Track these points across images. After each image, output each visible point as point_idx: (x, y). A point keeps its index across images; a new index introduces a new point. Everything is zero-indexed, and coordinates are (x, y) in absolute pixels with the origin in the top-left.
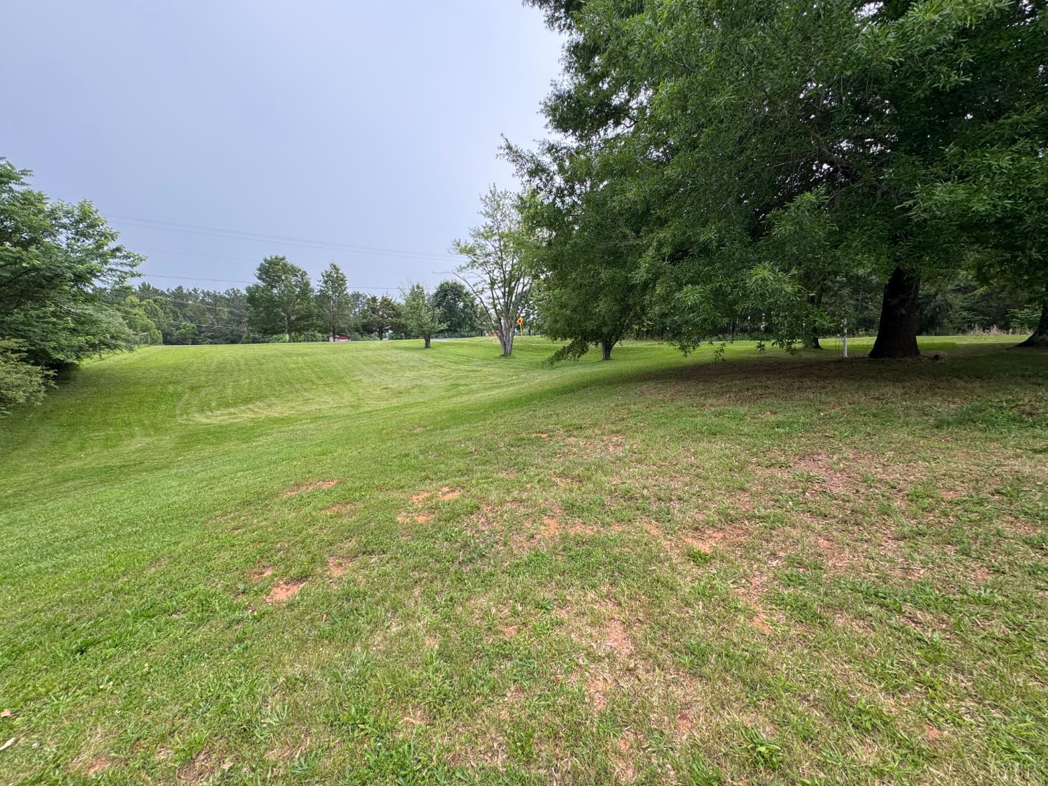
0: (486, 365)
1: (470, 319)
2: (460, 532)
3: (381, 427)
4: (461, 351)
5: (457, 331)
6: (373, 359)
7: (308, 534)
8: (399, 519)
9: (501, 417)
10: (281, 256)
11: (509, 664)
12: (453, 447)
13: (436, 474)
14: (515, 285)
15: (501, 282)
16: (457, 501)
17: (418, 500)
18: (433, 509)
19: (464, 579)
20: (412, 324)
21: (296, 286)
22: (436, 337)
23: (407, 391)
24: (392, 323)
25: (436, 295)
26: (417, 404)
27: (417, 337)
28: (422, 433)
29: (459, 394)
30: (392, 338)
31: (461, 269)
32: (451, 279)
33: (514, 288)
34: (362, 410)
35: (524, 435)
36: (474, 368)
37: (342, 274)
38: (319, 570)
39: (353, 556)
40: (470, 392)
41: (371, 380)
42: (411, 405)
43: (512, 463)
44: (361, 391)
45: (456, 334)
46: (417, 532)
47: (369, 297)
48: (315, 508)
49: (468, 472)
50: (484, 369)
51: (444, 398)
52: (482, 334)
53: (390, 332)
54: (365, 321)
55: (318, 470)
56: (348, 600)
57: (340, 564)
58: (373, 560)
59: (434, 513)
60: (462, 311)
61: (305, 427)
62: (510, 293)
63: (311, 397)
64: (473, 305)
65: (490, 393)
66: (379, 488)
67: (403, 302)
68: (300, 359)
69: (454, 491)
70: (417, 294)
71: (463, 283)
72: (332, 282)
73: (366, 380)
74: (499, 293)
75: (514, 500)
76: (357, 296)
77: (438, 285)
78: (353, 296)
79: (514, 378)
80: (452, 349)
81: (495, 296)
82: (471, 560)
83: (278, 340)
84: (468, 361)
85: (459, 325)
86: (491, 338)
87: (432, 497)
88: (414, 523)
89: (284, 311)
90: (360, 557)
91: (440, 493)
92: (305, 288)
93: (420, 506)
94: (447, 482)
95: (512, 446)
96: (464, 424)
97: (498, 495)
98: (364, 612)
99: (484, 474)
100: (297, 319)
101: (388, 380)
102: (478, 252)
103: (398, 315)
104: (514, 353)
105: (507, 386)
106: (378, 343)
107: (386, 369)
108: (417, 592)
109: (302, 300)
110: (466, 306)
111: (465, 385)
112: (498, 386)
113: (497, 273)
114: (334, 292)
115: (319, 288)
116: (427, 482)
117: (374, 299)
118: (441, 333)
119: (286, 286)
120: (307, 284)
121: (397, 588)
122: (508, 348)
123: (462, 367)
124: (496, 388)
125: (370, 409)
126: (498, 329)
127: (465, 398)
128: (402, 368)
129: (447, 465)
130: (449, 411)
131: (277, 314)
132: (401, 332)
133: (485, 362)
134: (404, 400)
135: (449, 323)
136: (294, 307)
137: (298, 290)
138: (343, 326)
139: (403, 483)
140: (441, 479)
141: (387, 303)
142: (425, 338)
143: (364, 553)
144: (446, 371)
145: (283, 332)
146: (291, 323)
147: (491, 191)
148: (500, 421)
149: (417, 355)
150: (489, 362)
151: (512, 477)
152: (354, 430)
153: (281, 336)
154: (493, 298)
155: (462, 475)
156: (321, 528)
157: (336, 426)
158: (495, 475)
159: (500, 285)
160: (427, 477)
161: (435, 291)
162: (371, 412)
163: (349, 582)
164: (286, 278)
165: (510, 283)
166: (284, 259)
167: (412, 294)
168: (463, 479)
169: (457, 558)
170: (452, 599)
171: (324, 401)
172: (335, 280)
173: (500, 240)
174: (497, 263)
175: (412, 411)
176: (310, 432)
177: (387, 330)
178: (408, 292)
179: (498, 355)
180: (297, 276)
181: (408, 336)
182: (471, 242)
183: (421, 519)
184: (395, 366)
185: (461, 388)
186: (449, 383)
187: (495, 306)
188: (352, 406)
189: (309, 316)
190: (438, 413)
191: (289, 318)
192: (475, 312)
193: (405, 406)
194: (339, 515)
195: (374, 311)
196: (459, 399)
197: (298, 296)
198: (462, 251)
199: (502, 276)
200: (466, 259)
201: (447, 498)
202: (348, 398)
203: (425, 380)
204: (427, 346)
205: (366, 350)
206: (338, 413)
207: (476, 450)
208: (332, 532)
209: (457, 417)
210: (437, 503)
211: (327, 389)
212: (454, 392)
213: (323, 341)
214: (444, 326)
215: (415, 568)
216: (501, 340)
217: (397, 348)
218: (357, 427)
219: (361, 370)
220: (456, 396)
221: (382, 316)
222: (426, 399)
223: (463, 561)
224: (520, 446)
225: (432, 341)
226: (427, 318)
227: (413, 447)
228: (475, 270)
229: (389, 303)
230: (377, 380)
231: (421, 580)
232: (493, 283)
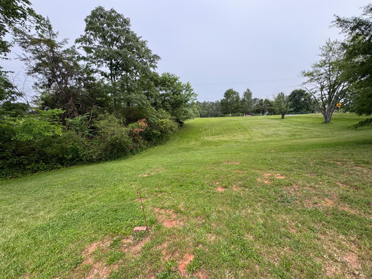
0: (313, 127)
1: (307, 105)
2: (281, 191)
3: (258, 148)
4: (299, 120)
5: (299, 111)
6: (259, 122)
7: (229, 177)
8: (258, 180)
9: (315, 151)
10: (231, 89)
11: (289, 240)
12: (286, 159)
13: (276, 168)
14: (337, 87)
15: (328, 86)
16: (282, 180)
17: (266, 175)
18: (271, 180)
19: (278, 207)
20: (277, 109)
21: (235, 98)
22: (288, 114)
23: (271, 135)
24: (268, 109)
25: (290, 96)
26: (275, 141)
27: (279, 114)
28: (274, 152)
29: (296, 139)
30: (268, 115)
31: (304, 83)
32: (298, 88)
33: (336, 89)
34: (252, 141)
35: (326, 161)
36: (305, 128)
37: (251, 92)
38: (230, 187)
39: (241, 186)
40: (302, 138)
41: (257, 130)
42: (272, 141)
43: (314, 171)
44: (253, 134)
45: (299, 113)
46: (264, 186)
47: (260, 99)
48: (232, 169)
49: (291, 170)
50: (311, 129)
51: (287, 140)
52: (313, 112)
53: (267, 112)
54: (257, 108)
55: (235, 158)
56: (237, 198)
57: (237, 187)
58: (246, 190)
59: (272, 181)
60: (303, 102)
61: (233, 144)
62: (334, 91)
63: (236, 135)
64: (309, 99)
65: (312, 140)
66: (253, 168)
67: (274, 100)
68: (234, 122)
69: (282, 176)
70: (281, 96)
71: (305, 89)
72: (247, 95)
73: (254, 130)
74: (326, 92)
75: (311, 187)
76: (255, 99)
77: (291, 91)
78: (254, 99)
79: (330, 133)
80: (295, 119)
81: (323, 94)
82: (283, 202)
83: (228, 116)
84: (303, 124)
85: (301, 108)
86: (318, 114)
87: (272, 176)
88: (263, 183)
89: (231, 106)
90: (243, 187)
91: (276, 175)
92: (238, 98)
93: (267, 178)
94: (280, 172)
95: (317, 164)
96: (294, 151)
97: (303, 182)
98: (241, 203)
99: (298, 173)
100: (234, 109)
101: (264, 131)
102: (315, 74)
103: (271, 106)
104: (332, 121)
105: (324, 137)
106: (261, 117)
107: (263, 127)
108: (259, 204)
109: (237, 102)
110: (305, 100)
111: (299, 135)
112: (319, 137)
113: (325, 83)
114: (247, 99)
115: (242, 98)
116: (271, 170)
117: (262, 100)
118: (290, 112)
119: (232, 98)
120: (239, 97)
121: (253, 201)
122: (328, 119)
123: (299, 127)
124: (317, 138)
125: (255, 141)
126: (323, 110)
127: (298, 141)
128: (270, 126)
129: (281, 166)
130: (288, 145)
131: (229, 108)
132: (272, 112)
133: (313, 125)
134: (269, 139)
135: (295, 108)
136: (234, 105)
137: (235, 99)
138: (249, 111)
139: (262, 168)
140: (278, 170)
141: (267, 101)
142: (282, 114)
143: (244, 187)
144: (290, 129)
145: (229, 113)
146: (232, 110)
147: (327, 43)
148: (314, 153)
149: (277, 122)
150: (315, 125)
151: (313, 177)
152: (248, 147)
153: (229, 114)
154: (322, 95)
155: (287, 171)
156: (232, 175)
157: (242, 145)
158: (303, 174)
159: (327, 88)
160: (272, 169)
161: (290, 94)
162: (255, 142)
163: (238, 193)
164: (232, 96)
165: (334, 86)
166: (232, 89)
167: (278, 97)
168: (287, 172)
169: (277, 199)
170: (271, 211)
171: (240, 137)
172: (248, 94)
173: (329, 66)
174: (326, 77)
175: (272, 143)
176: (234, 146)
177: (266, 112)
178: (276, 96)
179: (321, 122)
180: (235, 94)
181: (275, 114)
182: (311, 70)
183: (266, 182)
184: (267, 126)
185: (297, 136)
186: (291, 134)
187: (322, 99)
188: (249, 139)
189: (238, 108)
190: (283, 146)
191: (232, 108)
192: (310, 102)
193: (269, 141)
194: (238, 173)
195: (261, 104)
196: (295, 141)
197: (235, 101)
198: (305, 75)
199: (329, 83)
200: (308, 78)
201: (278, 178)
202: (248, 136)
203: (280, 132)
204: (283, 118)
205: (256, 119)
206: (243, 141)
207: (297, 163)
208: (236, 178)
209: (291, 148)
210: (273, 178)
211: (241, 133)
212: (293, 138)
213: (242, 116)
214: (292, 109)
215: (260, 197)
216: (324, 115)
217: (269, 119)
218: (249, 147)
219: (254, 126)
220: (293, 139)
221: (264, 107)
222: (279, 139)
223: (280, 201)
224: (321, 165)
225: (285, 115)
226: (284, 106)
227: (269, 157)
228: (312, 83)
229: (268, 101)
230: (259, 131)
231: (262, 201)
232: (322, 88)
